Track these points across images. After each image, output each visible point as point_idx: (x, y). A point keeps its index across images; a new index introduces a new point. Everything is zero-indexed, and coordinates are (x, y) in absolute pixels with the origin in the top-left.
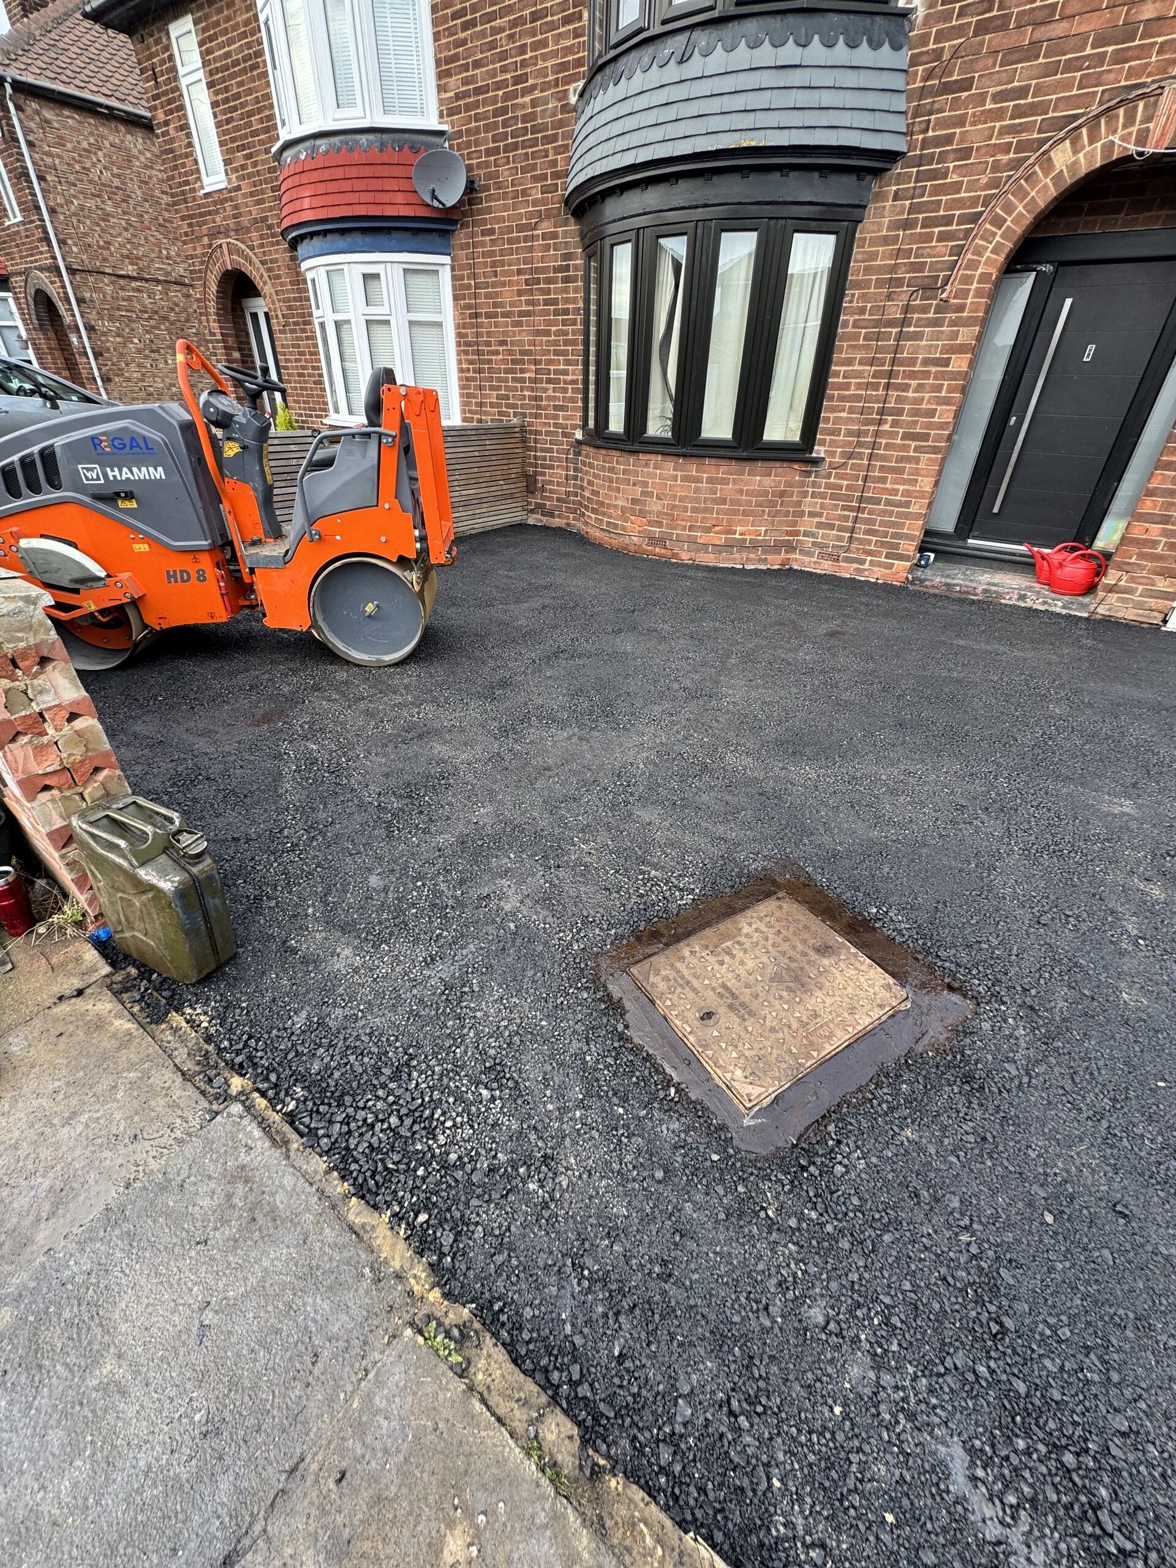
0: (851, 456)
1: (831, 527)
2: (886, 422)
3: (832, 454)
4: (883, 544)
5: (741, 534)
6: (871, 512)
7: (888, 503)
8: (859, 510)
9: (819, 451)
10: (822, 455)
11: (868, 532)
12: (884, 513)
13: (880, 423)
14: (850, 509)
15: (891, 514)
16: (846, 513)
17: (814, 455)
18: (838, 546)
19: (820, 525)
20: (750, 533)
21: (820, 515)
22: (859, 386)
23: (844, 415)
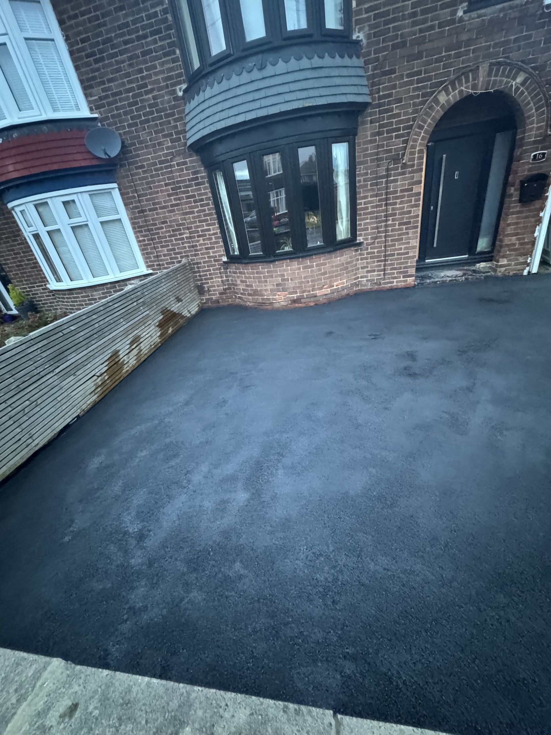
0: (376, 238)
1: (374, 271)
2: (389, 220)
3: (367, 239)
4: (400, 273)
5: (336, 286)
6: (391, 260)
7: (398, 254)
8: (385, 260)
9: (360, 239)
10: (362, 241)
11: (392, 269)
12: (397, 259)
13: (386, 221)
14: (381, 261)
15: (401, 259)
16: (380, 263)
17: (358, 241)
18: (378, 279)
19: (368, 272)
20: (340, 284)
21: (367, 267)
22: (372, 207)
23: (368, 221)
